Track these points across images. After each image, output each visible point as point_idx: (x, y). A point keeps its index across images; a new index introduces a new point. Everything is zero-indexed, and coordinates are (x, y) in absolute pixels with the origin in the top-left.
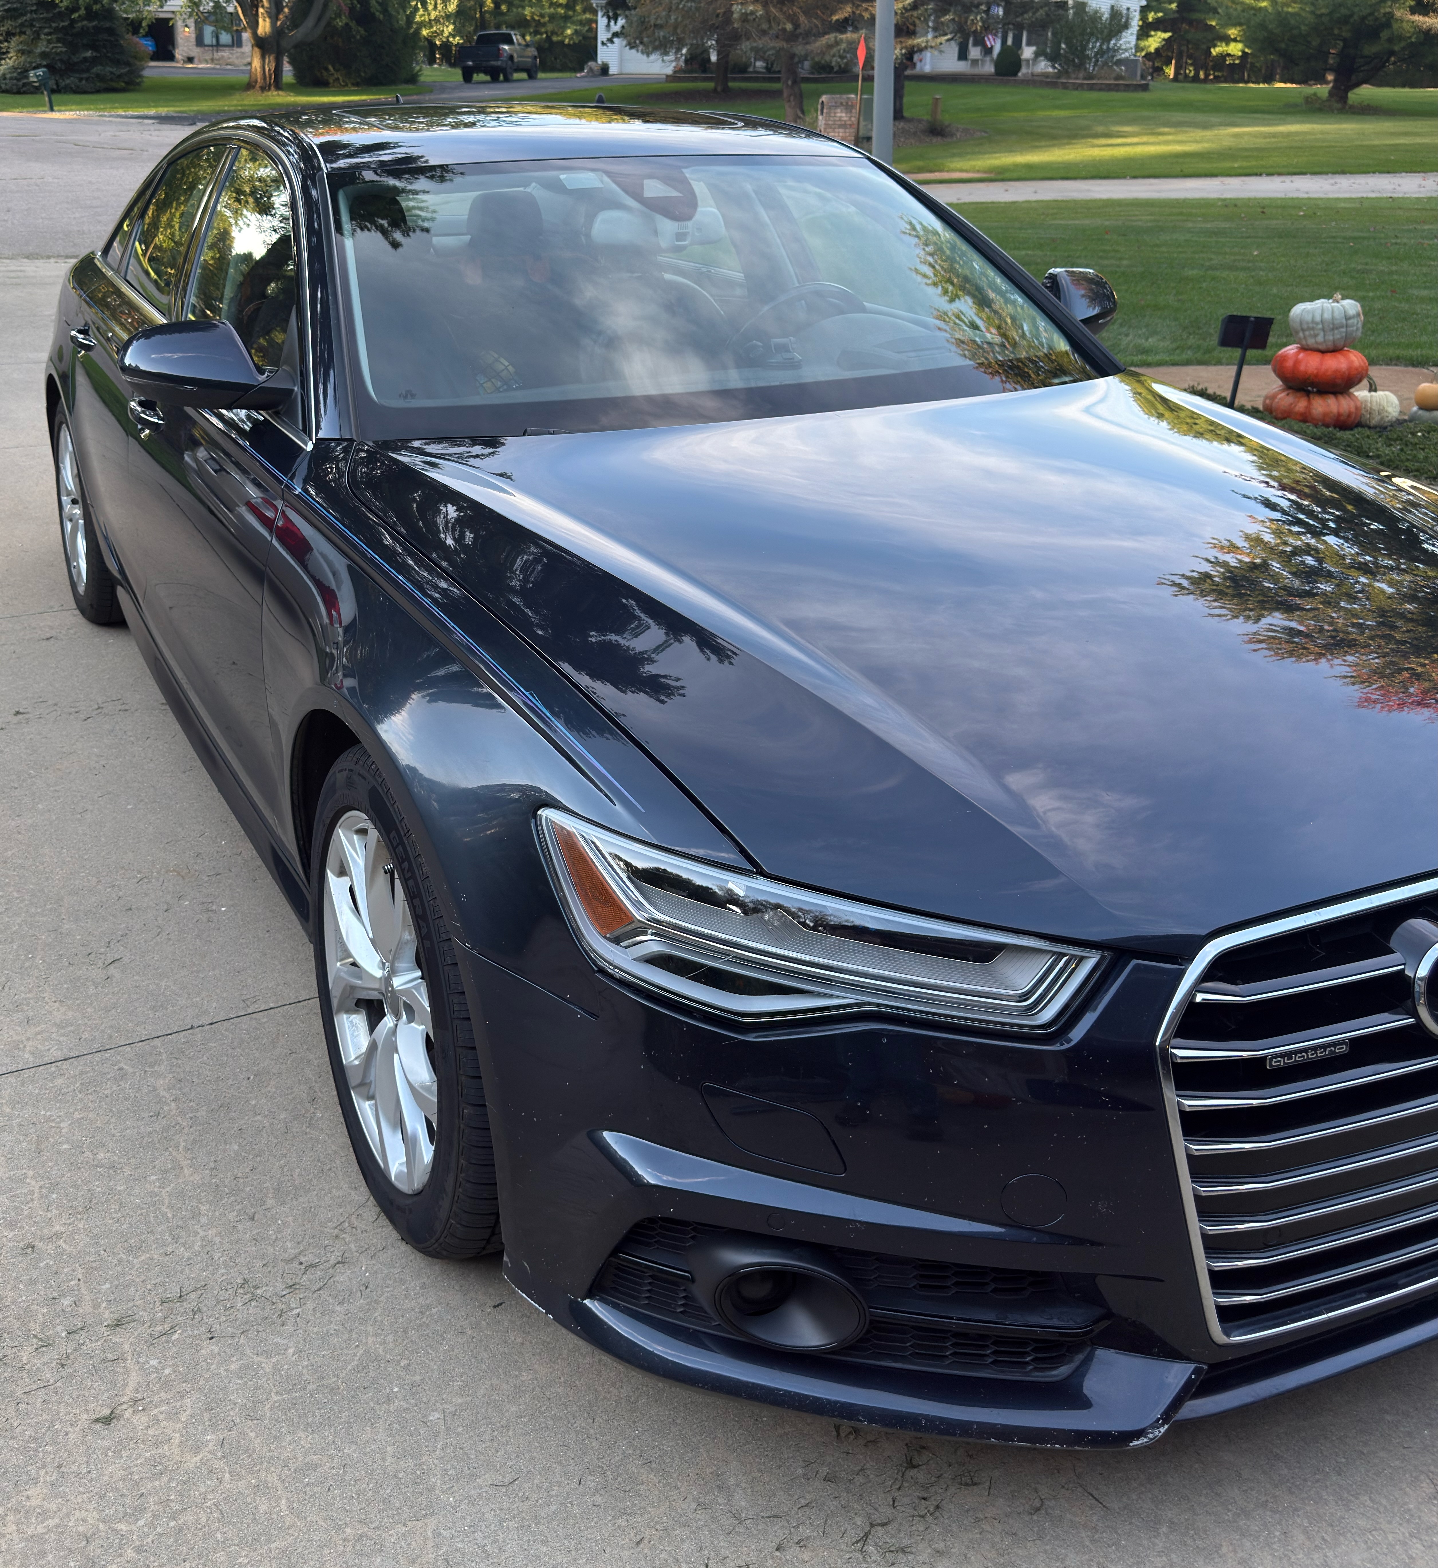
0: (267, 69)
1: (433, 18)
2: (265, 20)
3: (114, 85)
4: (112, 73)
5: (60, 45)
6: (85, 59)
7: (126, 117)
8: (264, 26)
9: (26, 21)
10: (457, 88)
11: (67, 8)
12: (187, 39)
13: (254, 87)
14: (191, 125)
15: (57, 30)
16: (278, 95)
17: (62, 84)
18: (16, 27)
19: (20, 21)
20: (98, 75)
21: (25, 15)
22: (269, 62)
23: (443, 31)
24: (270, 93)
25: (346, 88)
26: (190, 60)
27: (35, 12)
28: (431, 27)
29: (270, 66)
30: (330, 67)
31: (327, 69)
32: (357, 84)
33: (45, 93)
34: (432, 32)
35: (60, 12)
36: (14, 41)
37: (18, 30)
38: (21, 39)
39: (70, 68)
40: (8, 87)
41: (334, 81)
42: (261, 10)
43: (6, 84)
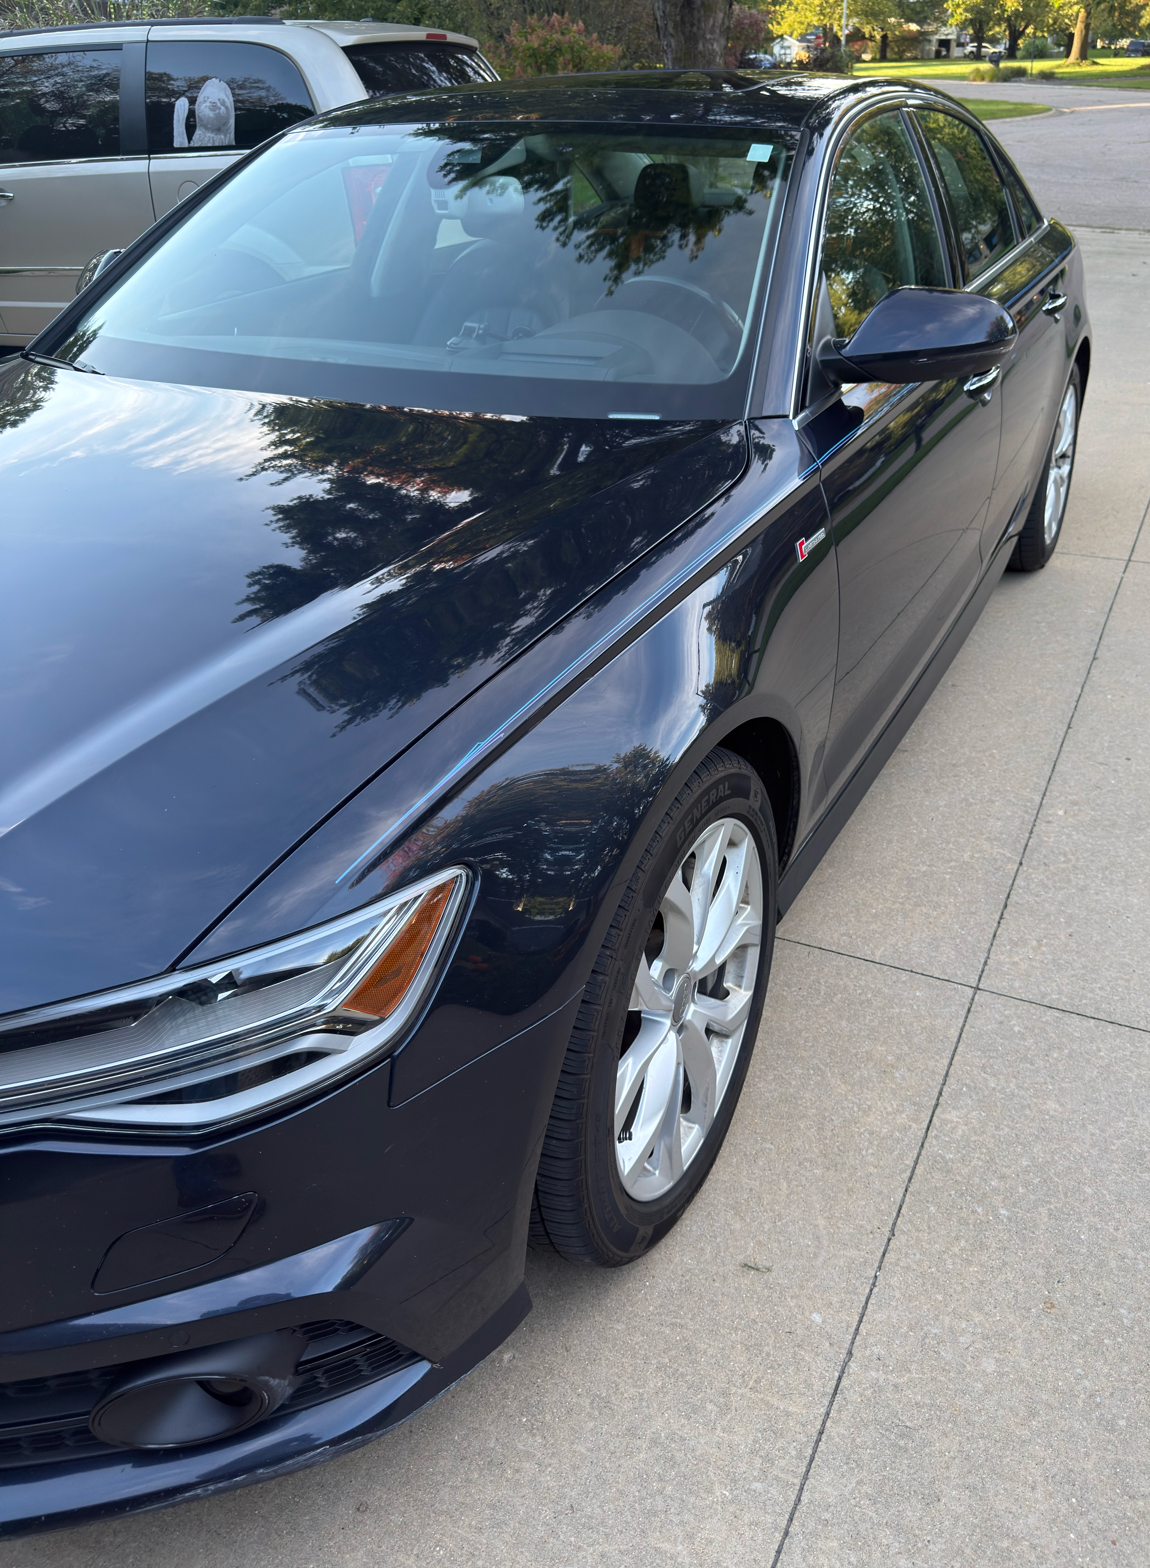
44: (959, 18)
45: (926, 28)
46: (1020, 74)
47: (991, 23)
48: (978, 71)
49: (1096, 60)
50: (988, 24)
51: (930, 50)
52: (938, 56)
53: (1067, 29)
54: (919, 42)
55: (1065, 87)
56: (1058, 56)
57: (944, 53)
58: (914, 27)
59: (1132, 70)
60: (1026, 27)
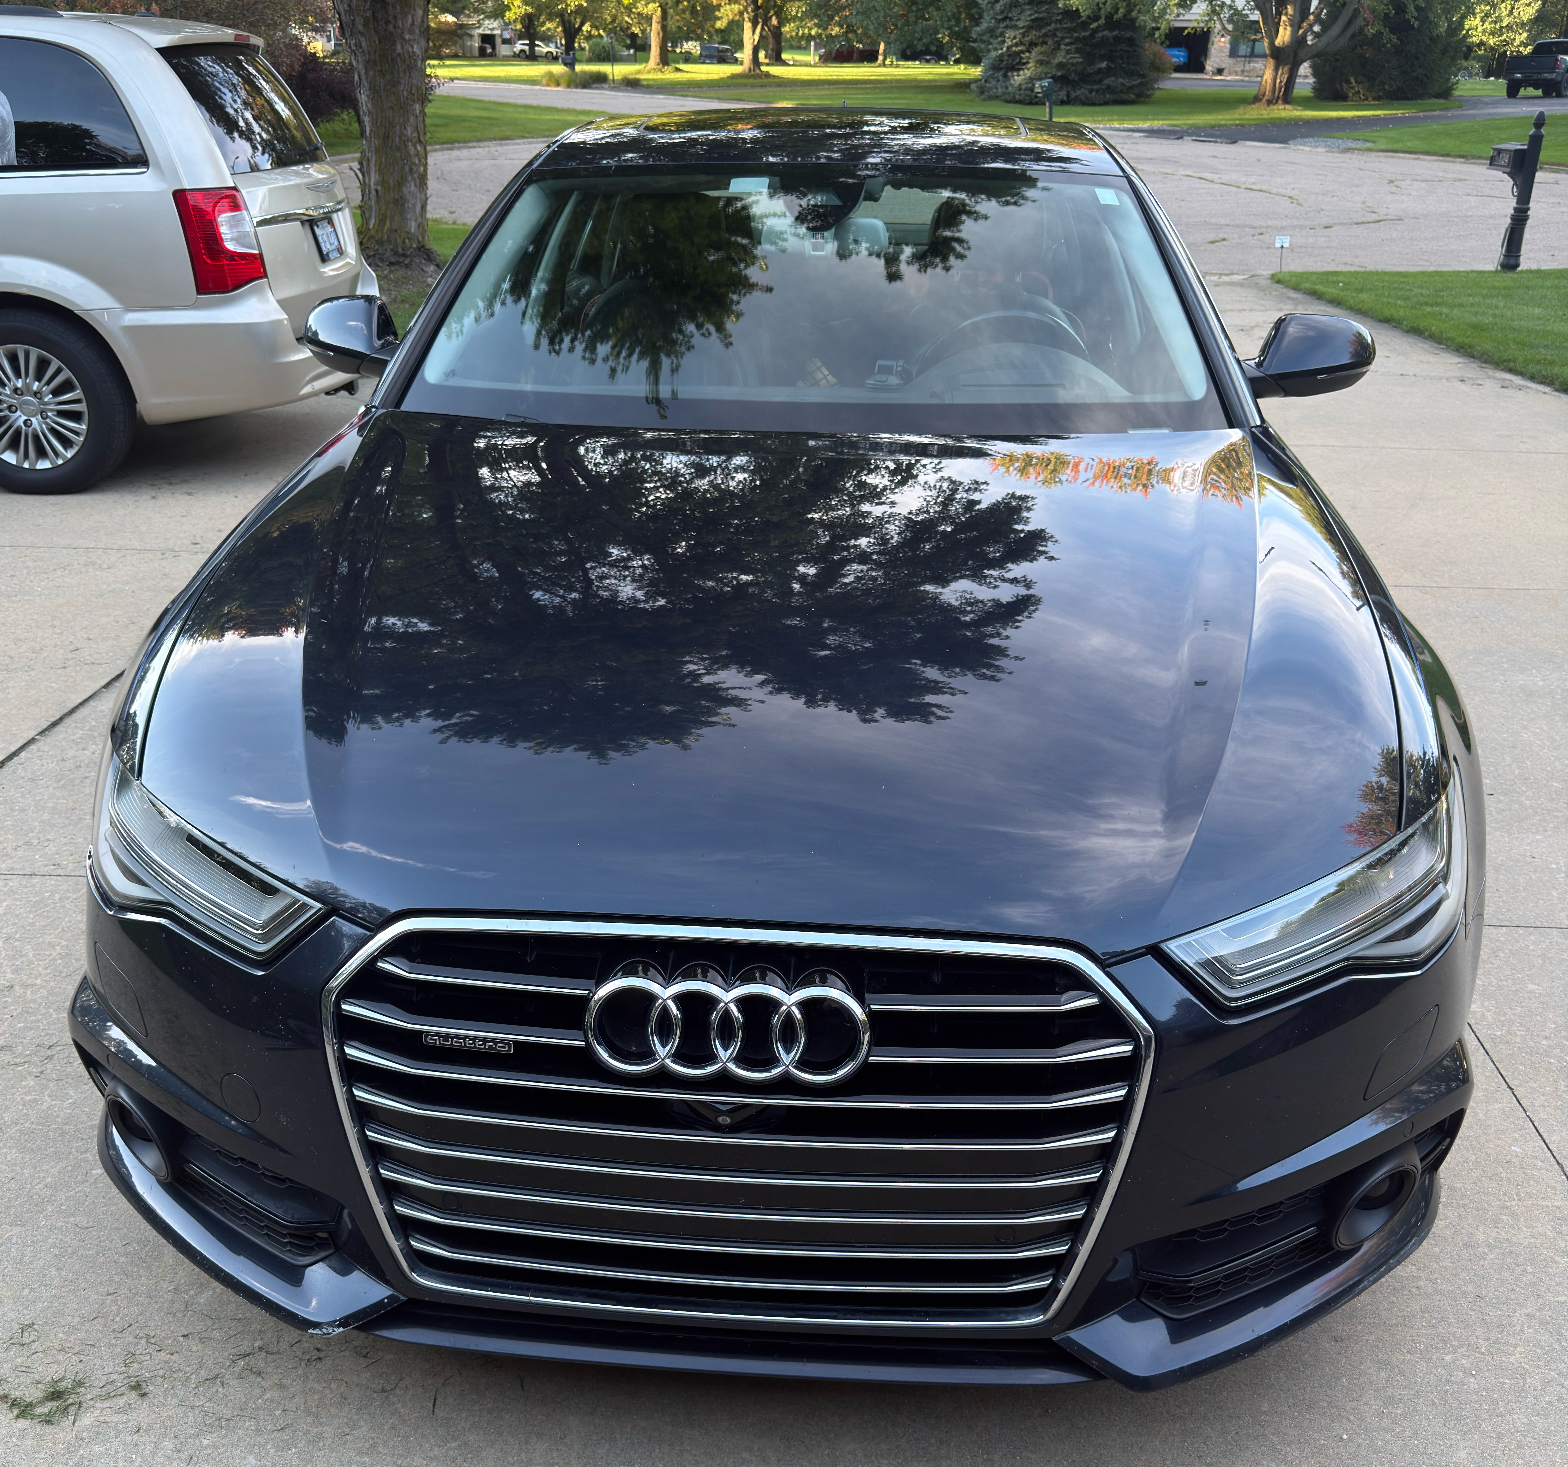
0: (1278, 81)
1: (1504, 25)
2: (1285, 29)
3: (1125, 97)
4: (1123, 84)
5: (1077, 55)
6: (1100, 71)
7: (1119, 130)
8: (1284, 36)
9: (1050, 30)
10: (1496, 103)
11: (1089, 17)
12: (1221, 50)
13: (1260, 100)
14: (1178, 139)
15: (1078, 40)
16: (1285, 109)
17: (1073, 95)
18: (1040, 37)
19: (1044, 31)
20: (1109, 87)
21: (1049, 24)
22: (1282, 74)
23: (1514, 39)
24: (1275, 107)
25: (1366, 102)
26: (1220, 71)
27: (1060, 21)
28: (1501, 35)
29: (1283, 76)
30: (1353, 80)
31: (1348, 82)
32: (1379, 98)
33: (1047, 104)
34: (1502, 42)
35: (1083, 22)
36: (1036, 50)
37: (1041, 40)
38: (1043, 49)
39: (1084, 78)
40: (1021, 98)
41: (1354, 94)
42: (1284, 18)
43: (1020, 95)
44: (518, 11)
45: (464, 20)
46: (600, 80)
47: (543, 18)
48: (550, 75)
49: (678, 66)
50: (539, 19)
51: (471, 46)
52: (483, 54)
53: (628, 28)
54: (460, 37)
55: (656, 96)
56: (634, 60)
57: (489, 51)
58: (450, 18)
59: (722, 79)
60: (582, 24)
